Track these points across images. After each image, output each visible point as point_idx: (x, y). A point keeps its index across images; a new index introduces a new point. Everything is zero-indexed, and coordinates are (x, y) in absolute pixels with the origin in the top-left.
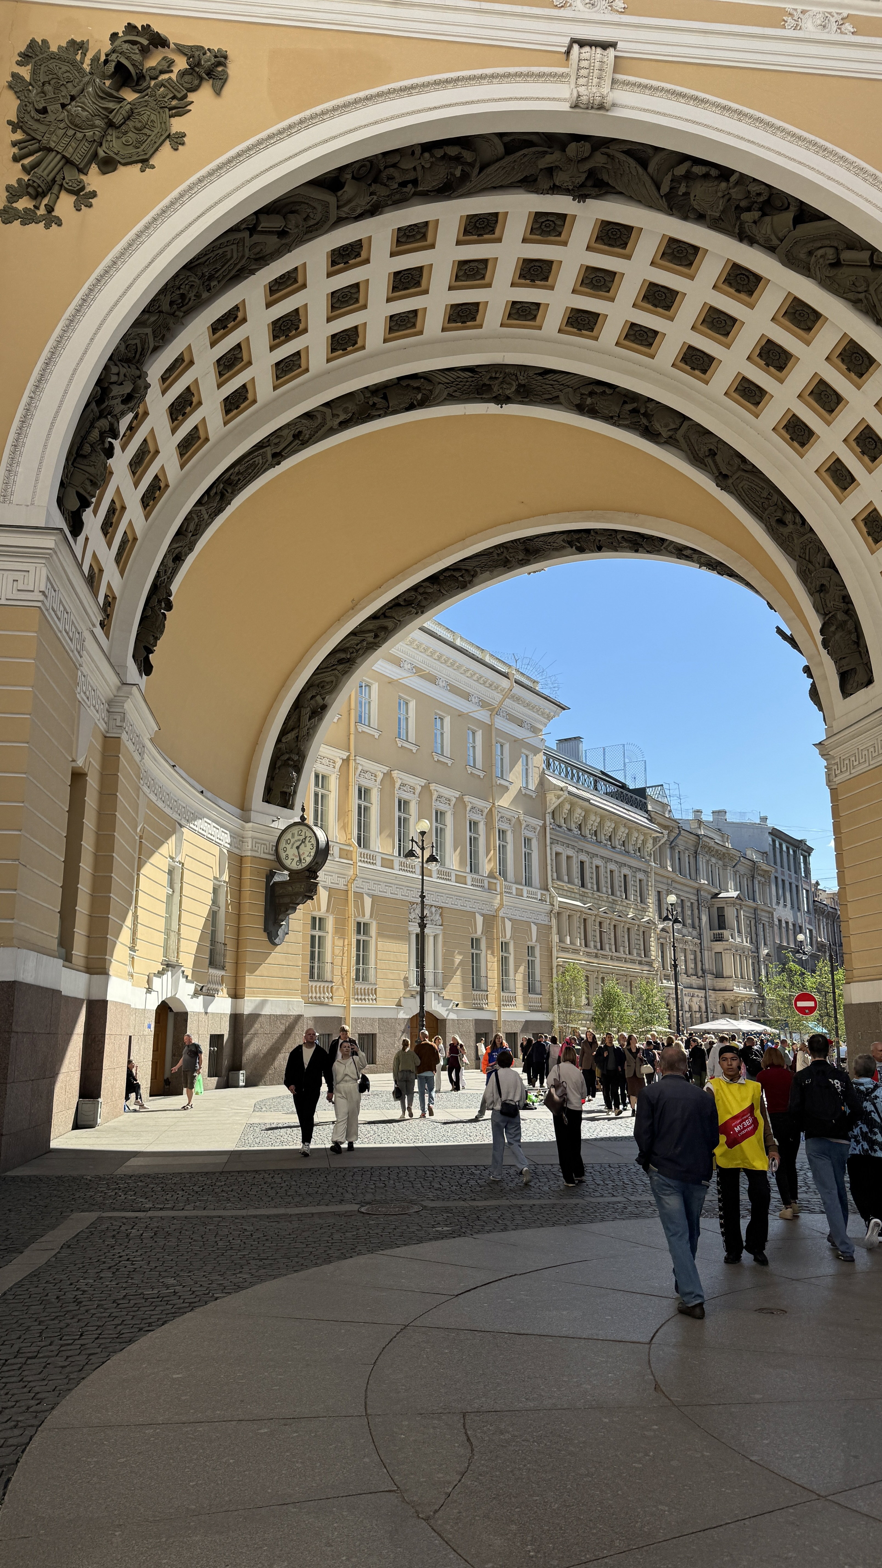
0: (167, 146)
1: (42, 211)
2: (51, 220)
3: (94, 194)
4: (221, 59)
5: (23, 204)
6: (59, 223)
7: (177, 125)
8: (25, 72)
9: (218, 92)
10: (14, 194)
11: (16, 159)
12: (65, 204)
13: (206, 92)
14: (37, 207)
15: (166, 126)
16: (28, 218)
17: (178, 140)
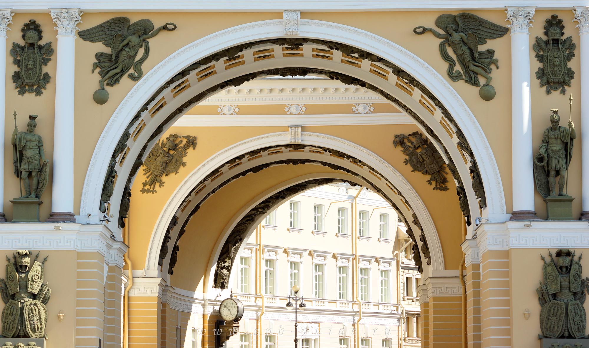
0: (182, 166)
1: (152, 189)
2: (154, 191)
3: (164, 183)
4: (195, 139)
5: (147, 187)
6: (156, 192)
7: (185, 159)
9: (194, 148)
10: (145, 184)
11: (145, 174)
13: (191, 149)
14: (151, 188)
15: (181, 160)
16: (148, 191)
17: (184, 164)
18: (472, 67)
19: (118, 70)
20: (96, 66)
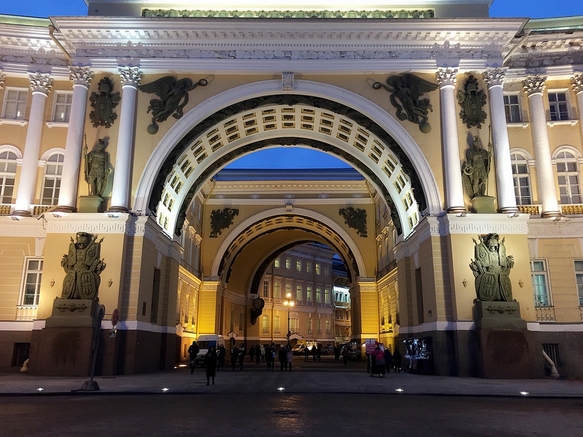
1: (215, 236)
3: (222, 233)
4: (238, 210)
5: (213, 235)
6: (217, 237)
7: (232, 221)
8: (212, 215)
10: (211, 233)
11: (212, 228)
12: (218, 233)
13: (236, 215)
16: (213, 237)
17: (232, 223)
18: (414, 111)
19: (165, 112)
20: (150, 108)
